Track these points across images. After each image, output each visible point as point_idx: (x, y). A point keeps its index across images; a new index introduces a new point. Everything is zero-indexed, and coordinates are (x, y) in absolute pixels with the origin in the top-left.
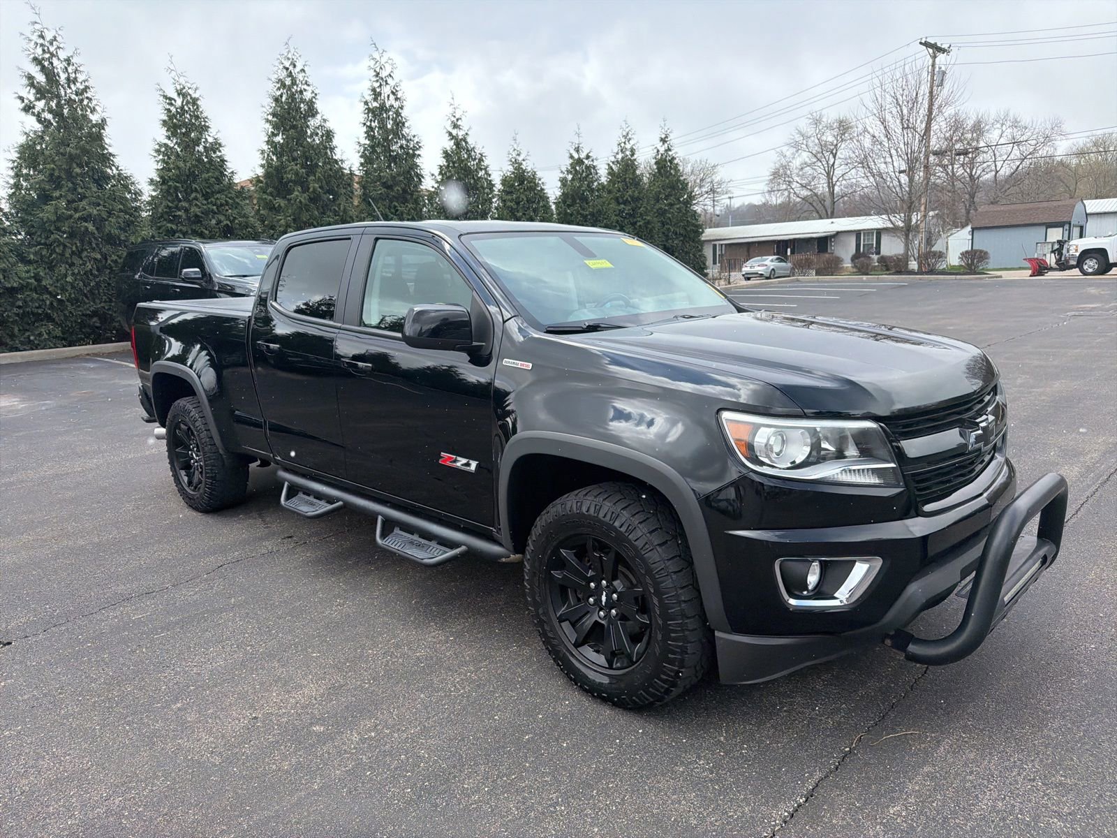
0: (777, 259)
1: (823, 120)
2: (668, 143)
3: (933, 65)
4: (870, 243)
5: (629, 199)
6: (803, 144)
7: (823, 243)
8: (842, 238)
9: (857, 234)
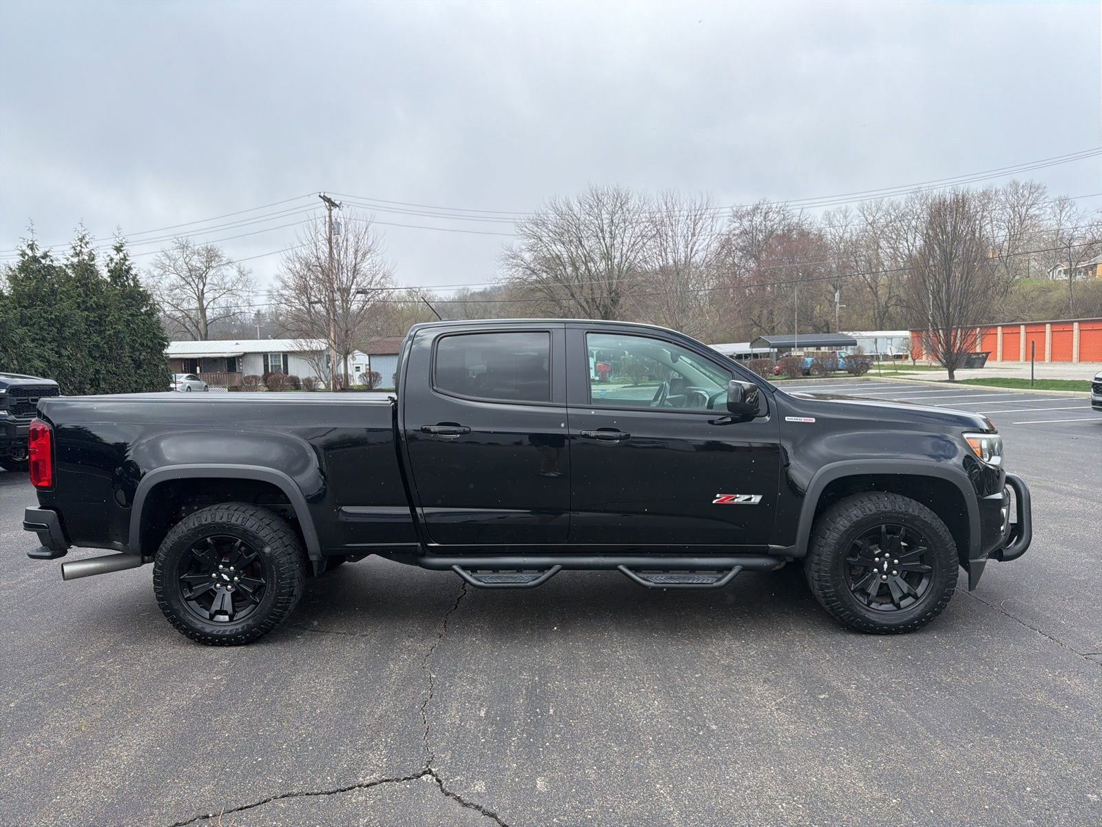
0: (188, 377)
1: (190, 245)
2: (125, 252)
3: (330, 216)
4: (278, 364)
5: (94, 306)
6: (170, 266)
7: (231, 363)
8: (252, 359)
9: (264, 356)
